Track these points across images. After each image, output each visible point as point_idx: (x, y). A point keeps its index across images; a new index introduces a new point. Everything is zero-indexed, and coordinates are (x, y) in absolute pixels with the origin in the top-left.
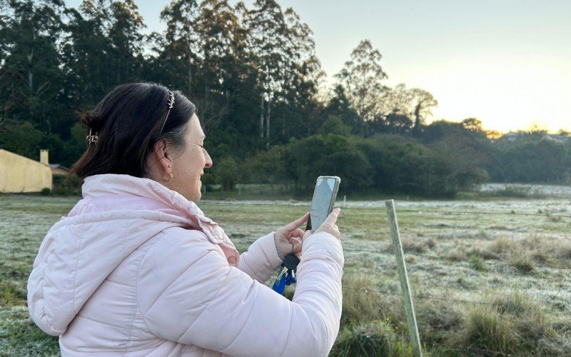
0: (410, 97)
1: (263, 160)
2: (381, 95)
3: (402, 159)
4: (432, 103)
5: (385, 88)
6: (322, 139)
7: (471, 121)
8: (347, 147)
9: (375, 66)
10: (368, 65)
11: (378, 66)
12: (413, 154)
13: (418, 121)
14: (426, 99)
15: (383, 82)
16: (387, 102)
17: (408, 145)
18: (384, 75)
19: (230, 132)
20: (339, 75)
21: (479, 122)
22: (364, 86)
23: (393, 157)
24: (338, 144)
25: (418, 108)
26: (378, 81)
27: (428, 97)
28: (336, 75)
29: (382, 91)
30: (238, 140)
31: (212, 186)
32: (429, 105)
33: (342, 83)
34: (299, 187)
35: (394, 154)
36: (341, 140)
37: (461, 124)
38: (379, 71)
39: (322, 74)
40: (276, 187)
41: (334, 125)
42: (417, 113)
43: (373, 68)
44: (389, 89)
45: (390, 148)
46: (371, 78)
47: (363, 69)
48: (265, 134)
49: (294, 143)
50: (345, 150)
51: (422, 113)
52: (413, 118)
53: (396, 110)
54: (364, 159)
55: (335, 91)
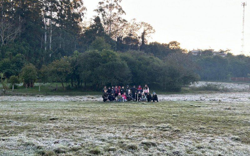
0: (139, 27)
1: (57, 67)
2: (121, 25)
3: (148, 67)
4: (152, 31)
5: (124, 20)
6: (98, 52)
7: (174, 43)
8: (116, 58)
9: (118, 6)
10: (114, 5)
11: (119, 6)
12: (155, 63)
13: (143, 42)
14: (148, 29)
15: (123, 17)
16: (125, 29)
17: (151, 58)
18: (123, 12)
19: (24, 45)
20: (97, 10)
21: (179, 44)
22: (111, 18)
23: (143, 65)
24: (110, 56)
25: (144, 34)
26: (120, 16)
27: (150, 28)
28: (95, 10)
29: (121, 22)
30: (30, 51)
31: (17, 84)
32: (151, 32)
33: (99, 16)
34: (80, 84)
35: (143, 63)
36: (112, 53)
37: (169, 45)
38: (120, 10)
39: (84, 9)
40: (65, 85)
41: (100, 43)
42: (143, 37)
43: (116, 7)
44: (126, 21)
45: (139, 60)
46: (115, 13)
47: (110, 7)
48: (48, 48)
49: (78, 54)
50: (115, 60)
51: (146, 37)
52: (141, 40)
53: (130, 35)
54: (127, 66)
55: (95, 20)
